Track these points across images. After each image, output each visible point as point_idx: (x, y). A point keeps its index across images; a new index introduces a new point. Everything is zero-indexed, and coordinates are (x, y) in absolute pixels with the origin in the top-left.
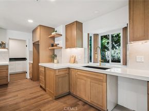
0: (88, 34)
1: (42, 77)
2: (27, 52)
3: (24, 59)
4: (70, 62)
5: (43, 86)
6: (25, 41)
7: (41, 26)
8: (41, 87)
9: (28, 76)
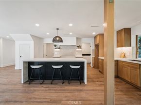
0: (137, 36)
1: (100, 65)
2: (91, 50)
3: (89, 55)
4: (120, 57)
5: (101, 70)
6: (90, 43)
7: (99, 34)
8: (100, 71)
9: (92, 65)
